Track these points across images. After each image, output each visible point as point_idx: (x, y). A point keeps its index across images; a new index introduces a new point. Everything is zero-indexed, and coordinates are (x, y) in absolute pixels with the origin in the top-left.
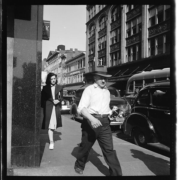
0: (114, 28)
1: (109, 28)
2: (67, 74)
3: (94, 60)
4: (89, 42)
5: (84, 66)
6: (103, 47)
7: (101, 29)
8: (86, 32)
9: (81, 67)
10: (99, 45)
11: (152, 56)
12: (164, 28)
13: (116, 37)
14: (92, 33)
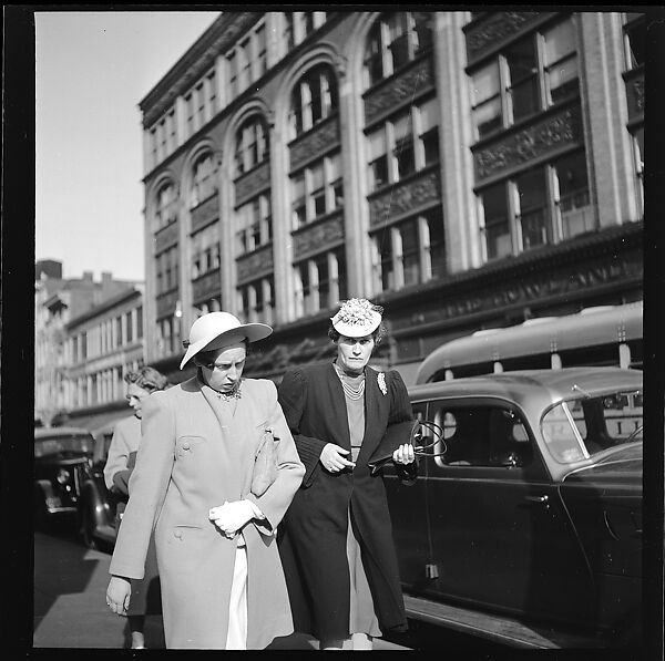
0: (244, 195)
1: (228, 197)
2: (72, 369)
3: (178, 314)
4: (157, 248)
5: (140, 335)
6: (209, 265)
7: (198, 199)
8: (145, 211)
9: (129, 339)
10: (193, 258)
11: (387, 292)
12: (419, 194)
13: (257, 227)
14: (166, 215)
